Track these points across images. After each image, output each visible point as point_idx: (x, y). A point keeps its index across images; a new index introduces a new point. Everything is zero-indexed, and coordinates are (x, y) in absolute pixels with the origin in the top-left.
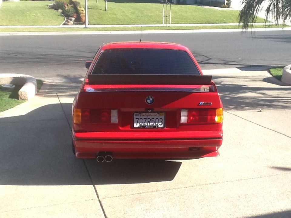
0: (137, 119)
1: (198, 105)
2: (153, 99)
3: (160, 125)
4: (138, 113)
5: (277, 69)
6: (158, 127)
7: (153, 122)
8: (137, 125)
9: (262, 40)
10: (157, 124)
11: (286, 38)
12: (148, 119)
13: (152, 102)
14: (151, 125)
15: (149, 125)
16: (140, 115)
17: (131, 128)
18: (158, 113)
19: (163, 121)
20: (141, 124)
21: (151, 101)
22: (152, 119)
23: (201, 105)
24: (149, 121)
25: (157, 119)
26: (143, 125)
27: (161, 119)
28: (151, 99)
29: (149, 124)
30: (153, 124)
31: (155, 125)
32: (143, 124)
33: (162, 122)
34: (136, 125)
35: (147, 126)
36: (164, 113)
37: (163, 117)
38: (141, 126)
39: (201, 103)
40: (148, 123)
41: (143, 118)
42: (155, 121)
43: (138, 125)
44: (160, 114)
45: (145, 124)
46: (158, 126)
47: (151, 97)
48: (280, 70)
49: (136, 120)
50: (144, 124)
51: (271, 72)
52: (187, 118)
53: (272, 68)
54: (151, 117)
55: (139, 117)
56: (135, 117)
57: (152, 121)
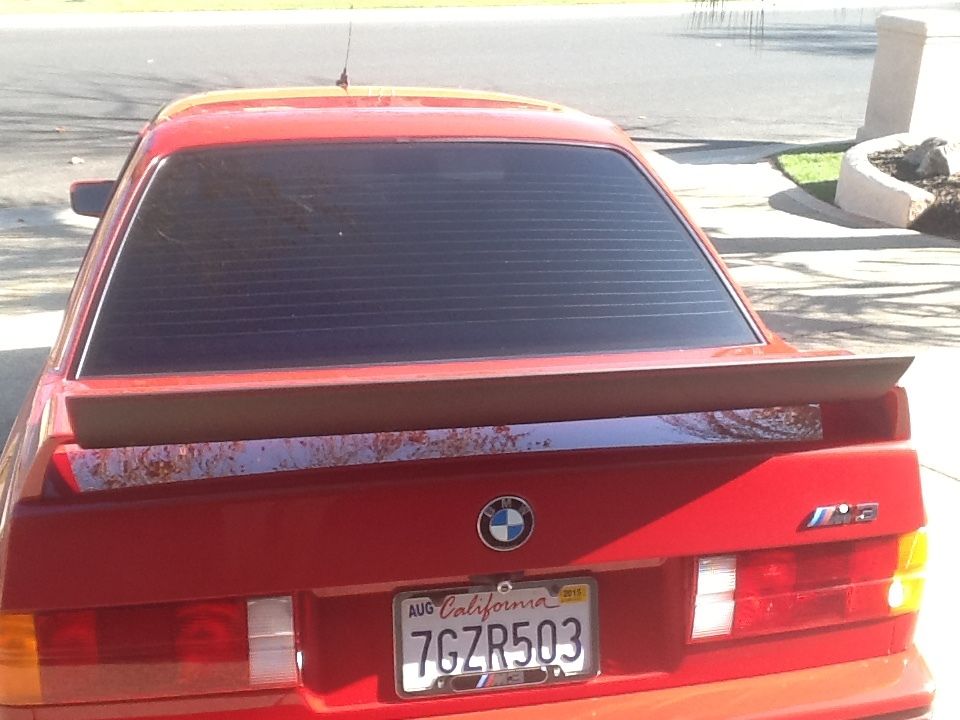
0: (424, 638)
1: (803, 526)
2: (527, 517)
3: (569, 659)
4: (428, 599)
5: (803, 155)
6: (557, 672)
7: (523, 644)
8: (422, 673)
9: (719, 44)
10: (546, 653)
11: (792, 38)
12: (491, 627)
13: (518, 536)
14: (511, 666)
15: (497, 666)
16: (437, 609)
17: (381, 699)
18: (554, 590)
19: (585, 637)
20: (447, 664)
21: (512, 530)
22: (516, 626)
23: (818, 526)
24: (495, 642)
25: (547, 628)
26: (458, 671)
27: (572, 625)
28: (515, 518)
29: (495, 657)
30: (521, 656)
31: (534, 664)
32: (461, 661)
33: (575, 639)
34: (416, 678)
35: (484, 677)
36: (586, 588)
37: (582, 610)
38: (447, 678)
39: (819, 511)
40: (491, 653)
41: (457, 627)
42: (535, 641)
43: (432, 671)
44: (568, 593)
45: (475, 661)
46: (551, 669)
47: (516, 506)
48: (815, 161)
49: (412, 644)
50: (466, 667)
51: (787, 169)
52: (729, 607)
53: (785, 153)
54: (508, 618)
55: (434, 622)
56: (409, 624)
57: (517, 641)
